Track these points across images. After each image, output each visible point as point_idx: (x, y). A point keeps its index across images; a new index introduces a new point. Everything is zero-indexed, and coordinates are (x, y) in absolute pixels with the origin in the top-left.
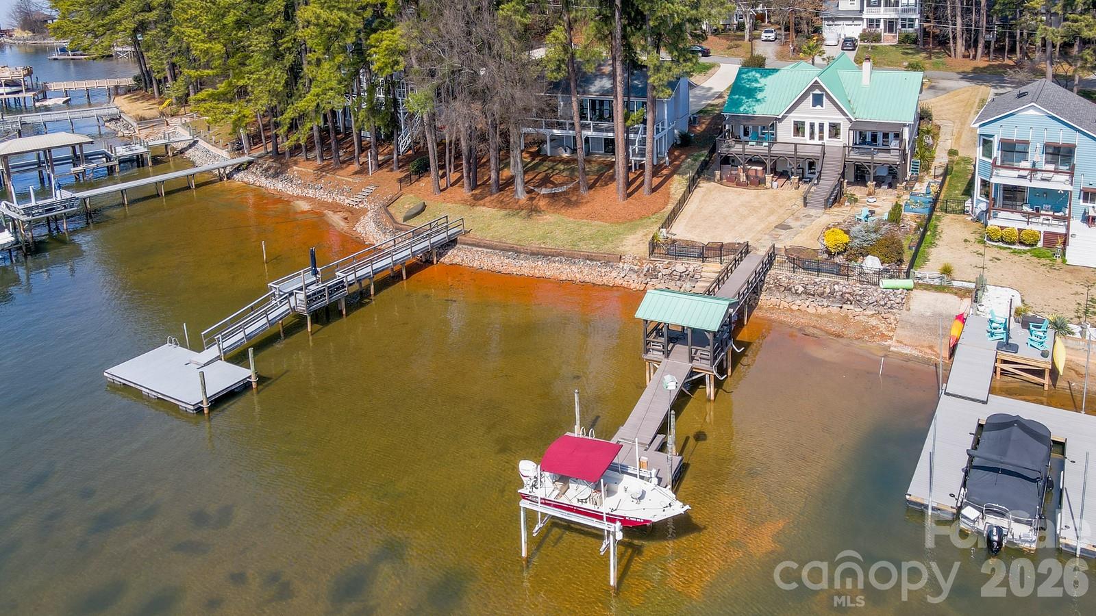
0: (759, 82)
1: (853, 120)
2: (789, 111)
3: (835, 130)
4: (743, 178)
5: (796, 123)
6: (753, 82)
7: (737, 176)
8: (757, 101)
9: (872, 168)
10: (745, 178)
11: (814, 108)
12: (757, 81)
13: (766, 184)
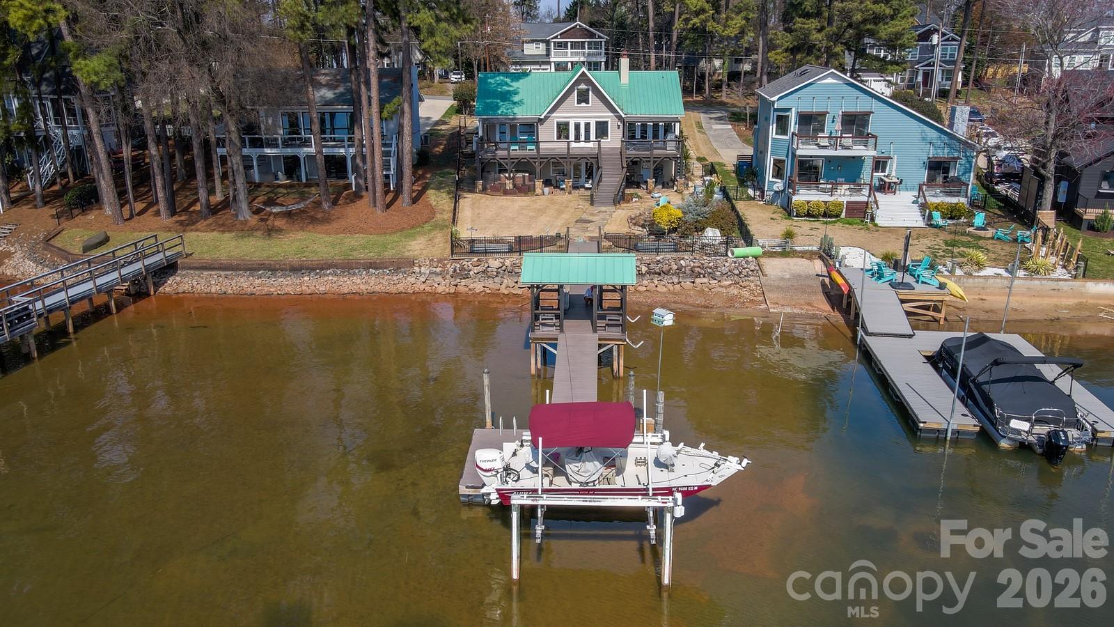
0: (511, 86)
1: (623, 116)
2: (552, 110)
3: (602, 129)
4: (509, 186)
6: (505, 86)
7: (502, 185)
11: (579, 105)
12: (508, 85)
13: (536, 190)
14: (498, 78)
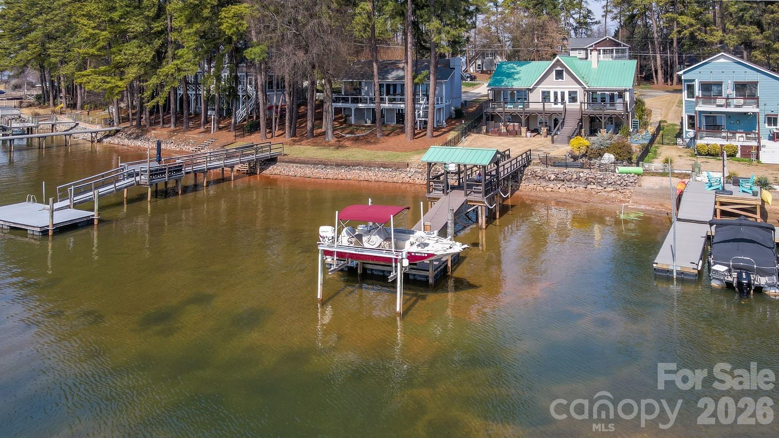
1: (587, 87)
2: (538, 83)
3: (573, 96)
5: (543, 93)
6: (511, 69)
7: (499, 130)
8: (515, 79)
10: (505, 130)
11: (557, 80)
12: (514, 68)
13: (522, 134)
14: (509, 65)
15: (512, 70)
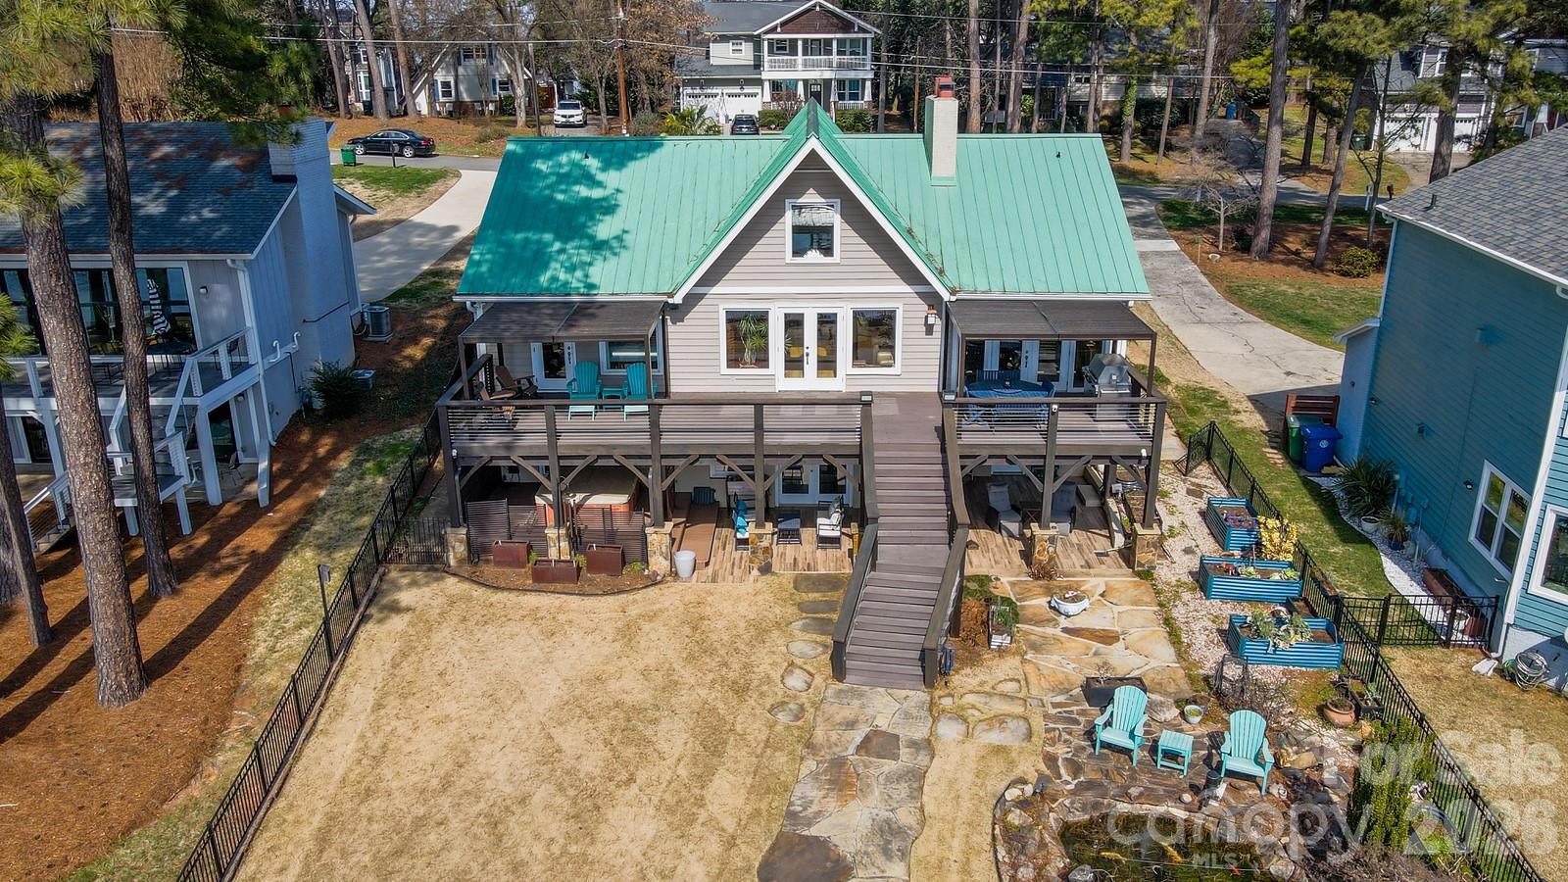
0: (599, 184)
1: (946, 296)
2: (712, 277)
3: (876, 331)
4: (558, 547)
5: (734, 319)
6: (577, 182)
7: (535, 540)
8: (599, 246)
9: (1049, 475)
10: (565, 545)
11: (799, 260)
12: (591, 181)
13: (652, 560)
14: (564, 158)
15: (583, 191)
